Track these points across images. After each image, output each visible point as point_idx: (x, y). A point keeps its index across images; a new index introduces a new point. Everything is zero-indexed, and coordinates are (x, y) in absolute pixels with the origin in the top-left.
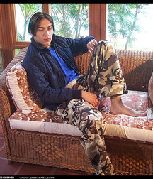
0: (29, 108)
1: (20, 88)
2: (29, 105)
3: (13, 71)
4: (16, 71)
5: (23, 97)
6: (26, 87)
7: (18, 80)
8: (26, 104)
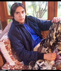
0: (13, 62)
1: (7, 50)
2: (13, 60)
3: (2, 41)
4: (4, 41)
5: (10, 56)
6: (11, 50)
7: (6, 46)
8: (11, 60)
